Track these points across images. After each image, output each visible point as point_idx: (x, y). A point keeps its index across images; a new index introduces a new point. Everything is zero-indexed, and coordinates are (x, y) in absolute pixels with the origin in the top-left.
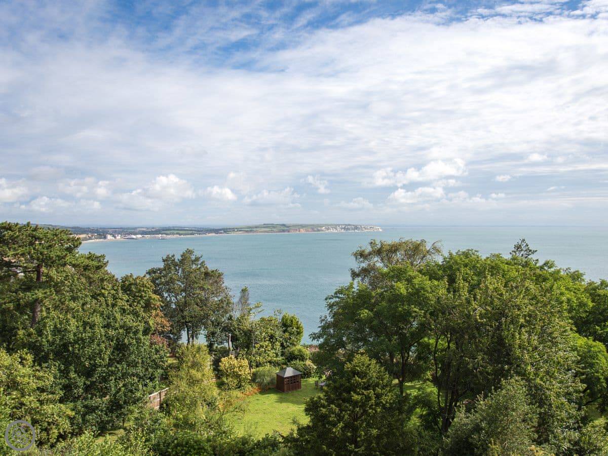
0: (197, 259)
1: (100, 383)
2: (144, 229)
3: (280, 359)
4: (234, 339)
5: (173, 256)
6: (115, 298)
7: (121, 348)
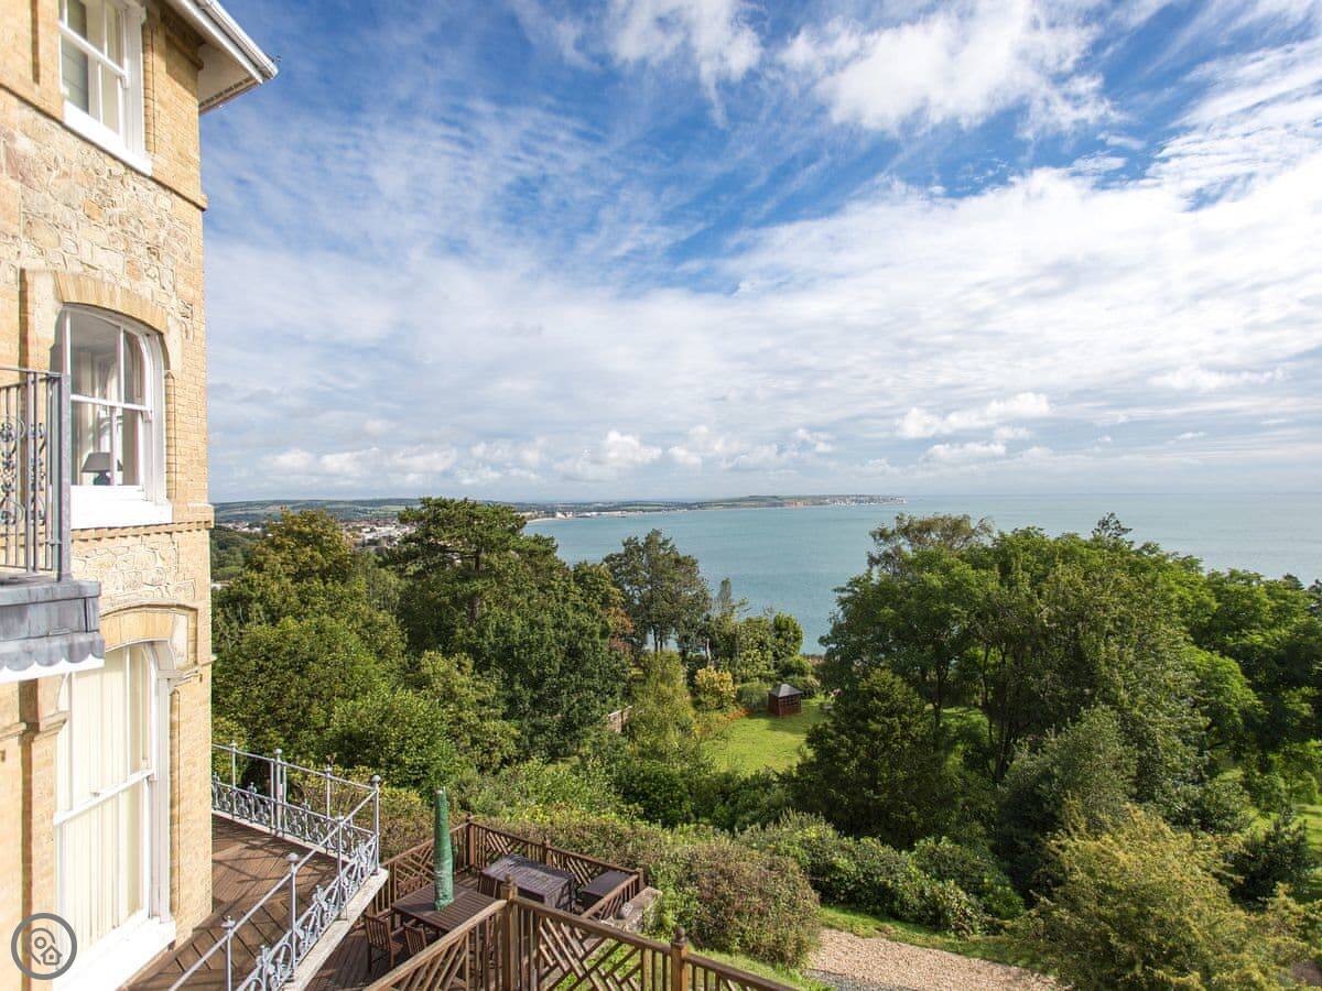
0: (666, 542)
1: (550, 697)
2: (600, 505)
3: (772, 672)
4: (713, 646)
5: (636, 538)
6: (566, 592)
7: (573, 653)
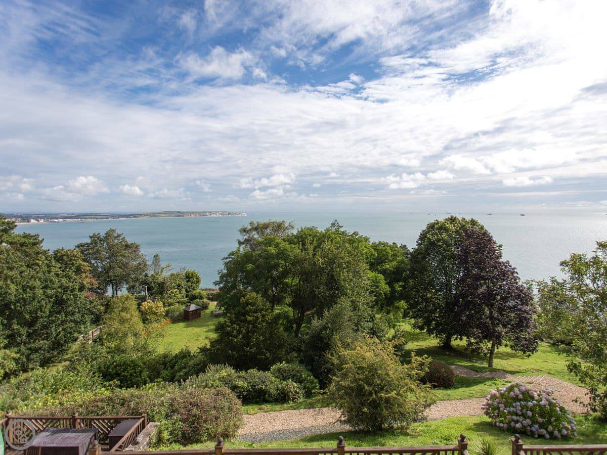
0: (119, 236)
1: (41, 330)
2: (65, 215)
3: (185, 299)
4: (149, 289)
5: (99, 234)
6: (48, 266)
7: (59, 303)
